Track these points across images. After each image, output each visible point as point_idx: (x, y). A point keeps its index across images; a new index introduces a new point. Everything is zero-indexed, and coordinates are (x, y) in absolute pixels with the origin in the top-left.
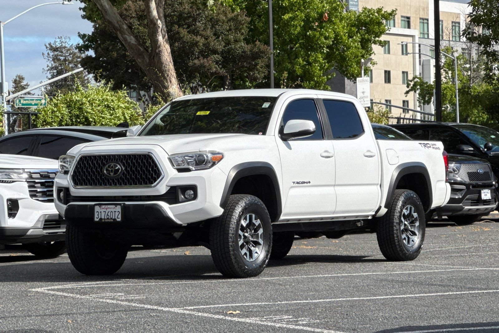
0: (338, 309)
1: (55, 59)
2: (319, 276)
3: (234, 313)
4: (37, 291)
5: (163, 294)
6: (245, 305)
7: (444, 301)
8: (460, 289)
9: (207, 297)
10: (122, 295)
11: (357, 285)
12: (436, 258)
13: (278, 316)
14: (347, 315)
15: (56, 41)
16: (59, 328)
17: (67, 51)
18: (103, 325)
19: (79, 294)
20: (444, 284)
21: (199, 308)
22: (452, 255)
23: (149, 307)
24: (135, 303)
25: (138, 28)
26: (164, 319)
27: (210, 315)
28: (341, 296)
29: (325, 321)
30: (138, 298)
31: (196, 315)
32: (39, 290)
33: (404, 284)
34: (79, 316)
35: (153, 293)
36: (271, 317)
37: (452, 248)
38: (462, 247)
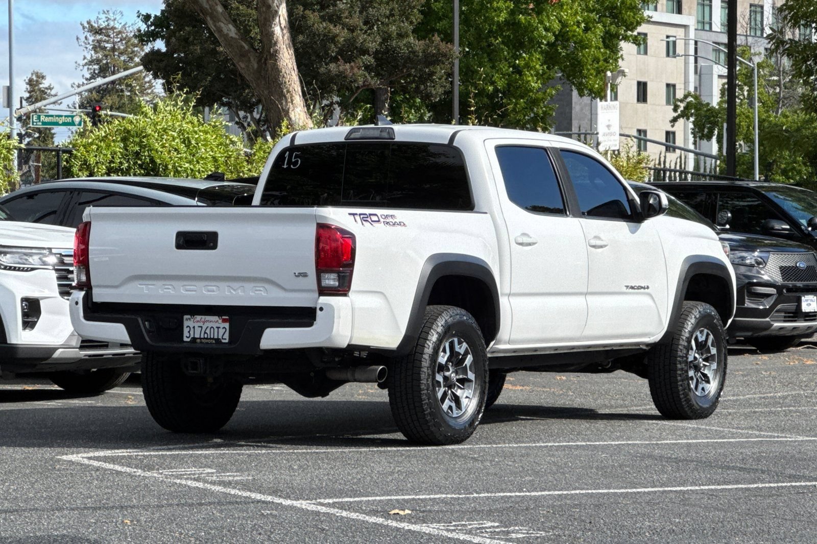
0: (574, 510)
1: (97, 47)
2: (538, 445)
3: (401, 513)
4: (71, 461)
5: (281, 473)
6: (419, 499)
7: (750, 500)
8: (775, 477)
9: (355, 480)
10: (212, 473)
11: (603, 465)
12: (730, 414)
13: (475, 522)
14: (591, 523)
15: (100, 17)
16: (110, 535)
17: (117, 35)
18: (183, 531)
19: (141, 468)
20: (748, 466)
21: (342, 502)
22: (757, 410)
23: (259, 496)
24: (234, 488)
25: (238, 8)
26: (284, 522)
27: (361, 517)
28: (577, 484)
29: (555, 534)
30: (239, 478)
31: (337, 515)
32: (73, 457)
33: (680, 464)
34: (142, 512)
35: (265, 469)
36: (464, 523)
37: (754, 396)
38: (772, 394)
